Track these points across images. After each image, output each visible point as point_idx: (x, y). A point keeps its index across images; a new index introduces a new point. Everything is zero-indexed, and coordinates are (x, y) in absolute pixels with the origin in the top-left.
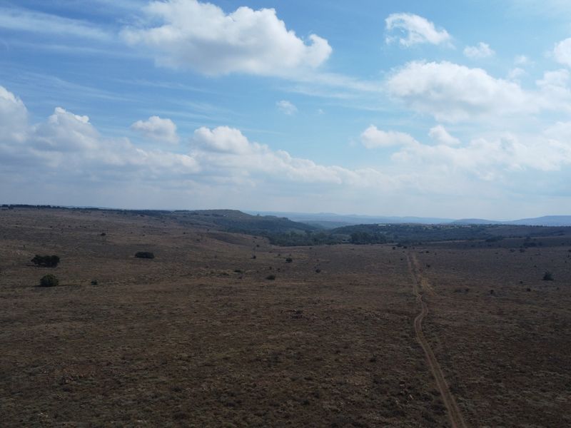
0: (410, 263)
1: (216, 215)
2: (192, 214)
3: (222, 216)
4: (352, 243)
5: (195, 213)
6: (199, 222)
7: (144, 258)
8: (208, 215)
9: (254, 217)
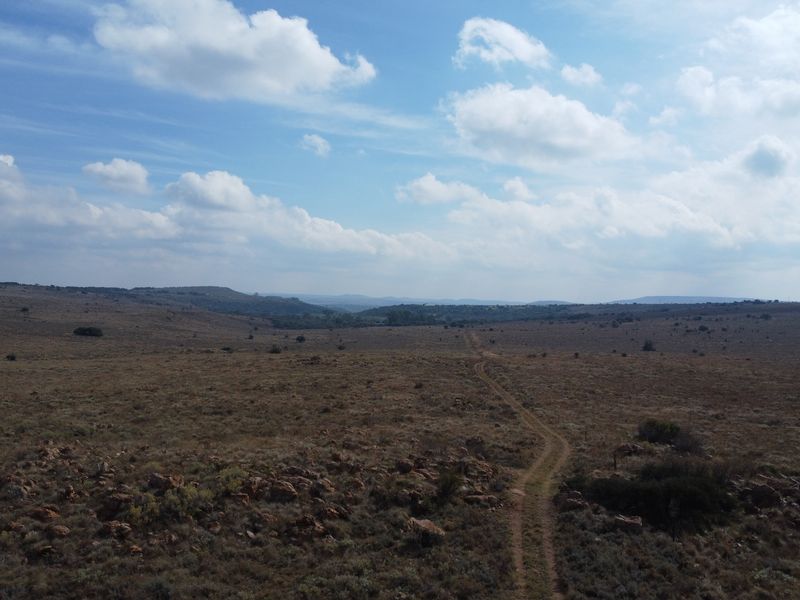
0: (467, 341)
1: (195, 294)
2: (159, 292)
3: (203, 294)
4: (389, 325)
5: (164, 291)
6: (170, 302)
7: (87, 335)
8: (183, 294)
9: (250, 296)
